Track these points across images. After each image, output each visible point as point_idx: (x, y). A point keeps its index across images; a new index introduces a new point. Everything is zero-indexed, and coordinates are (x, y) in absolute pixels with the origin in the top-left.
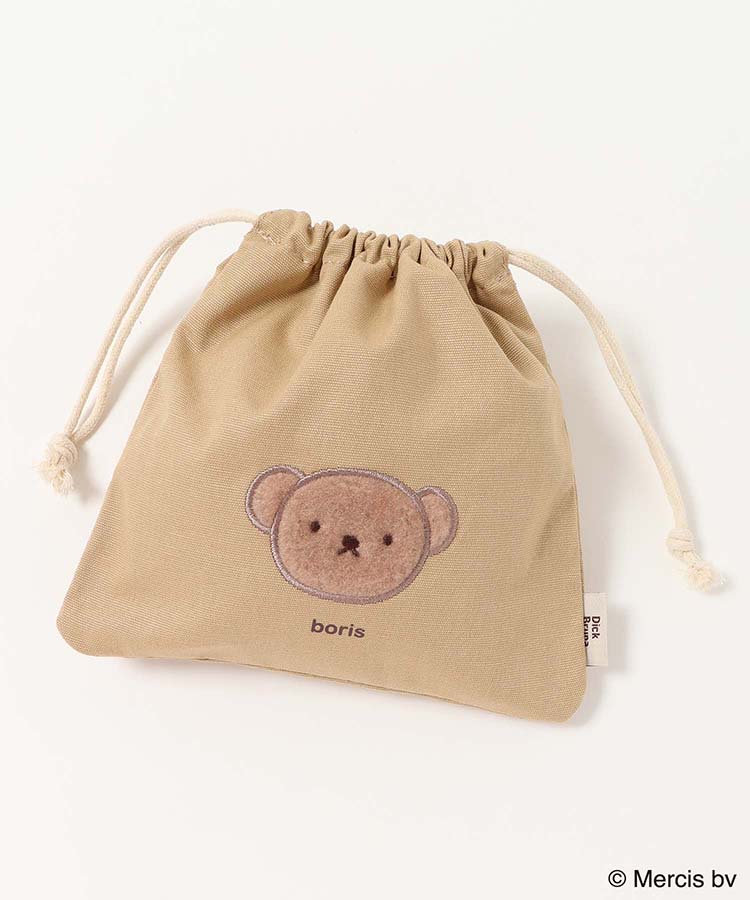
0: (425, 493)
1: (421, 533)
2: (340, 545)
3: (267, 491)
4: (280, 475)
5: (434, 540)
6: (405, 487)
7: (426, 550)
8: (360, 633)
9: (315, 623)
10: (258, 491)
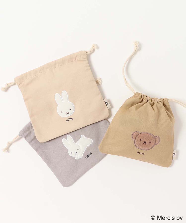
0: (156, 137)
1: (155, 142)
2: (144, 143)
3: (135, 134)
4: (137, 132)
5: (156, 143)
6: (153, 136)
7: (155, 144)
8: (144, 154)
9: (138, 152)
10: (133, 134)
